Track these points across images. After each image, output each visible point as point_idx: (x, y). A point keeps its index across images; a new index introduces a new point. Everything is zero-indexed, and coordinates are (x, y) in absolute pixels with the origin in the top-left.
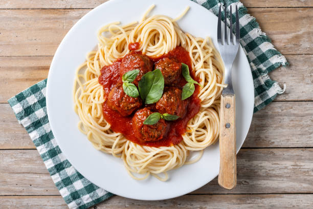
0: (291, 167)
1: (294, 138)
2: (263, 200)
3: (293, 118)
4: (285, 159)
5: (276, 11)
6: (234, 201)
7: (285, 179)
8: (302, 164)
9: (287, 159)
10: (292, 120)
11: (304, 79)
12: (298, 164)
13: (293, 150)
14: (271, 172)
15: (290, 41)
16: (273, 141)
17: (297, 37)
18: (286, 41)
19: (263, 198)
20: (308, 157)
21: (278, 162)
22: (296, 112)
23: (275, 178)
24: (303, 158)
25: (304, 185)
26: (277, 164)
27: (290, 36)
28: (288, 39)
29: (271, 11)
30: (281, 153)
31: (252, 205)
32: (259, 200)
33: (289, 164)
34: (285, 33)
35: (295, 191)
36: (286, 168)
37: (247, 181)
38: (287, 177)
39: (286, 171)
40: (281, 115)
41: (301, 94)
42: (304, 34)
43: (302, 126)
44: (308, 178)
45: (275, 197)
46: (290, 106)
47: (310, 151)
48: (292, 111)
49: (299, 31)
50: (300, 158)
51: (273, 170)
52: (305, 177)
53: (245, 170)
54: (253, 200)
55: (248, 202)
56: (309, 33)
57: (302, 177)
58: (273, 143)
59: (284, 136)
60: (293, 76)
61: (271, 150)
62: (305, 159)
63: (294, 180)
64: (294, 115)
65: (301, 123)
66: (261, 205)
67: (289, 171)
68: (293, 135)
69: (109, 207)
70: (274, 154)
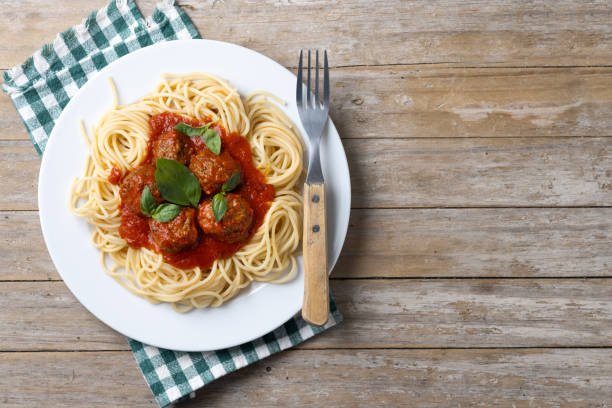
0: (566, 307)
1: (569, 263)
2: (524, 357)
3: (567, 232)
4: (556, 295)
5: (541, 73)
6: (480, 359)
7: (557, 326)
8: (582, 302)
9: (560, 296)
10: (566, 236)
11: (582, 174)
12: (576, 302)
13: (568, 282)
14: (535, 315)
15: (561, 117)
16: (537, 267)
17: (572, 112)
18: (555, 117)
19: (524, 354)
20: (590, 292)
21: (546, 300)
22: (572, 224)
23: (540, 324)
24: (583, 293)
25: (586, 335)
26: (545, 302)
27: (561, 109)
28: (559, 115)
29: (532, 73)
30: (549, 286)
31: (507, 365)
32: (518, 357)
33: (562, 302)
34: (554, 105)
35: (573, 344)
36: (558, 308)
37: (500, 328)
38: (559, 322)
39: (557, 312)
40: (550, 229)
41: (578, 197)
42: (582, 105)
43: (581, 245)
44: (591, 324)
45: (542, 353)
46: (563, 214)
47: (594, 283)
48: (566, 223)
49: (574, 102)
50: (578, 294)
51: (538, 311)
52: (588, 323)
53: (495, 312)
54: (508, 357)
55: (500, 360)
56: (589, 105)
57: (581, 323)
58: (538, 270)
59: (555, 259)
60: (567, 170)
61: (535, 281)
62: (587, 295)
63: (571, 327)
64: (569, 228)
65: (580, 240)
66: (521, 364)
67: (562, 313)
68: (568, 258)
69: (289, 368)
70: (539, 288)
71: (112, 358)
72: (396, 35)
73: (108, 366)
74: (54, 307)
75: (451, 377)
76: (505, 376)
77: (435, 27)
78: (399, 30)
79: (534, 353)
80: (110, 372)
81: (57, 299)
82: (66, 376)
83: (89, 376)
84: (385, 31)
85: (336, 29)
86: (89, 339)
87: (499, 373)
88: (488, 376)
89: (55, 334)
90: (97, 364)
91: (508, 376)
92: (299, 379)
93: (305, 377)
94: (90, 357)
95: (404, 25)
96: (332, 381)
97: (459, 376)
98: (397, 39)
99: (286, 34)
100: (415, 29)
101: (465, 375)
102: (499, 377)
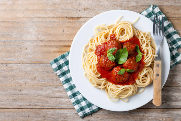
2: (174, 112)
6: (160, 112)
14: (178, 98)
16: (179, 83)
19: (174, 111)
23: (180, 101)
29: (178, 19)
31: (168, 114)
32: (172, 112)
37: (166, 102)
45: (180, 110)
51: (179, 97)
53: (165, 97)
54: (169, 111)
55: (166, 112)
58: (179, 84)
61: (178, 87)
66: (173, 114)
69: (98, 114)
70: (179, 89)
71: (41, 111)
72: (134, 6)
73: (40, 114)
74: (22, 94)
75: (150, 118)
76: (168, 118)
77: (147, 4)
78: (135, 5)
79: (177, 110)
80: (40, 116)
81: (23, 92)
82: (26, 117)
83: (34, 116)
84: (130, 5)
85: (114, 4)
86: (33, 105)
87: (166, 117)
88: (162, 117)
89: (22, 103)
90: (36, 113)
91: (169, 118)
92: (102, 118)
93: (103, 118)
94: (34, 111)
95: (137, 3)
96: (112, 119)
97: (153, 118)
98: (134, 8)
99: (98, 6)
100: (140, 5)
101: (155, 117)
102: (166, 118)
